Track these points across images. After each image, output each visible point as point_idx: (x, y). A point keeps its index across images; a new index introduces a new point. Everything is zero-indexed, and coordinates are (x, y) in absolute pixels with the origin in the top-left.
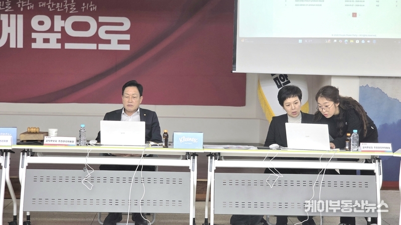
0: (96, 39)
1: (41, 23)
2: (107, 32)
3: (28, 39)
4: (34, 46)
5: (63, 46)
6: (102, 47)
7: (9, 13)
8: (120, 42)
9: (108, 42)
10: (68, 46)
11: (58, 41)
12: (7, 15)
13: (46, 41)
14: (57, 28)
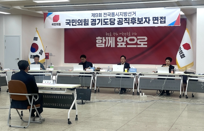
0: (136, 44)
1: (120, 39)
2: (140, 42)
3: (116, 45)
4: (118, 46)
5: (126, 46)
6: (138, 46)
7: (111, 37)
8: (144, 45)
9: (140, 45)
10: (128, 46)
11: (125, 45)
13: (122, 45)
14: (125, 41)
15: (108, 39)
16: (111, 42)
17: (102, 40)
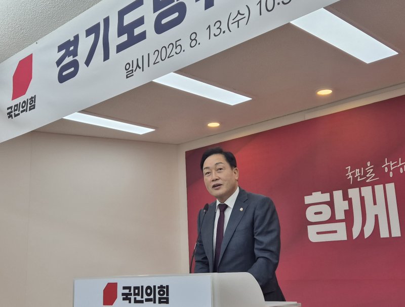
15: (362, 199)
16: (380, 210)
17: (331, 204)
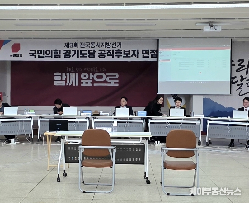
0: (105, 82)
1: (85, 76)
2: (110, 79)
3: (80, 82)
4: (82, 85)
5: (93, 85)
6: (108, 85)
7: (73, 73)
8: (115, 83)
9: (110, 83)
10: (95, 85)
11: (91, 83)
12: (72, 73)
13: (87, 83)
14: (91, 78)
15: (70, 76)
16: (74, 79)
17: (62, 76)
